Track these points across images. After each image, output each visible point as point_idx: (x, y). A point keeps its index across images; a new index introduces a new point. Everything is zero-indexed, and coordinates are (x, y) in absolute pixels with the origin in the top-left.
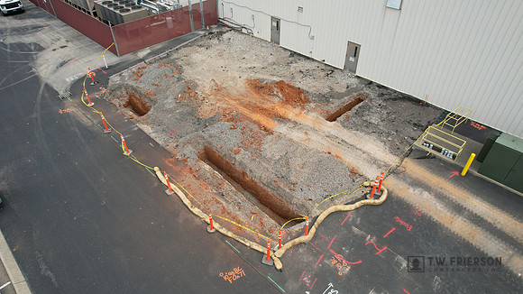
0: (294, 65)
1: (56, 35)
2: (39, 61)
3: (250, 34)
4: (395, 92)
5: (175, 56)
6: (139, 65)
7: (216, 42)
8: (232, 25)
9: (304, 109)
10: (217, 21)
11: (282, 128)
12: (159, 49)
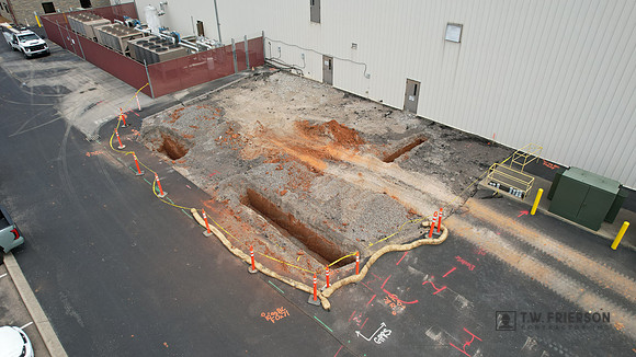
0: (348, 106)
1: (85, 78)
2: (65, 104)
3: (300, 75)
4: (461, 132)
5: (216, 98)
6: (176, 107)
7: (262, 83)
8: (279, 66)
9: (358, 150)
10: (264, 62)
11: (333, 170)
12: (198, 91)
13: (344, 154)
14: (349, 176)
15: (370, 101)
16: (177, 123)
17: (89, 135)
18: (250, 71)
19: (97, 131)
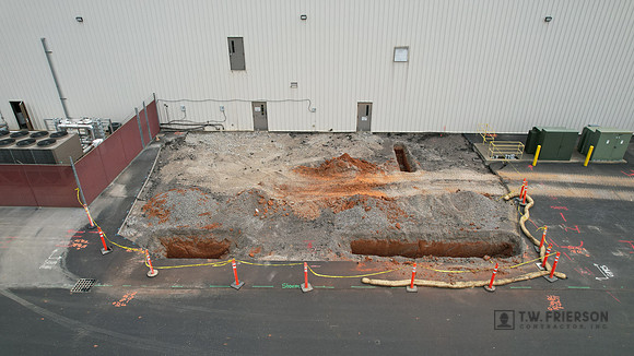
6: (136, 206)
7: (190, 150)
8: (186, 127)
9: (382, 171)
10: (159, 128)
11: (393, 193)
12: (133, 179)
16: (177, 219)
17: (67, 285)
18: (155, 142)
19: (71, 275)
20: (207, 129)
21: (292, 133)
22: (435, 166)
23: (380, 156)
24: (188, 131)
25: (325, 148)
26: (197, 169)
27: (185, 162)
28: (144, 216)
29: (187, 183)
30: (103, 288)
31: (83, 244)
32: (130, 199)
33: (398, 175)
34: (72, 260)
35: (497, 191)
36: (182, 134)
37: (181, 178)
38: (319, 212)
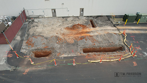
0: (68, 20)
4: (94, 16)
6: (24, 42)
7: (36, 24)
8: (34, 17)
9: (88, 28)
10: (26, 18)
11: (92, 34)
12: (22, 34)
13: (87, 30)
14: (96, 34)
15: (69, 17)
16: (36, 46)
17: (9, 69)
18: (26, 22)
19: (9, 66)
20: (40, 17)
21: (63, 17)
22: (101, 26)
23: (87, 23)
24: (35, 18)
25: (72, 21)
26: (39, 29)
27: (36, 27)
28: (27, 45)
29: (37, 34)
30: (19, 69)
31: (11, 56)
32: (22, 40)
33: (92, 29)
34: (9, 61)
35: (117, 32)
36: (33, 19)
37: (35, 32)
38: (74, 41)
